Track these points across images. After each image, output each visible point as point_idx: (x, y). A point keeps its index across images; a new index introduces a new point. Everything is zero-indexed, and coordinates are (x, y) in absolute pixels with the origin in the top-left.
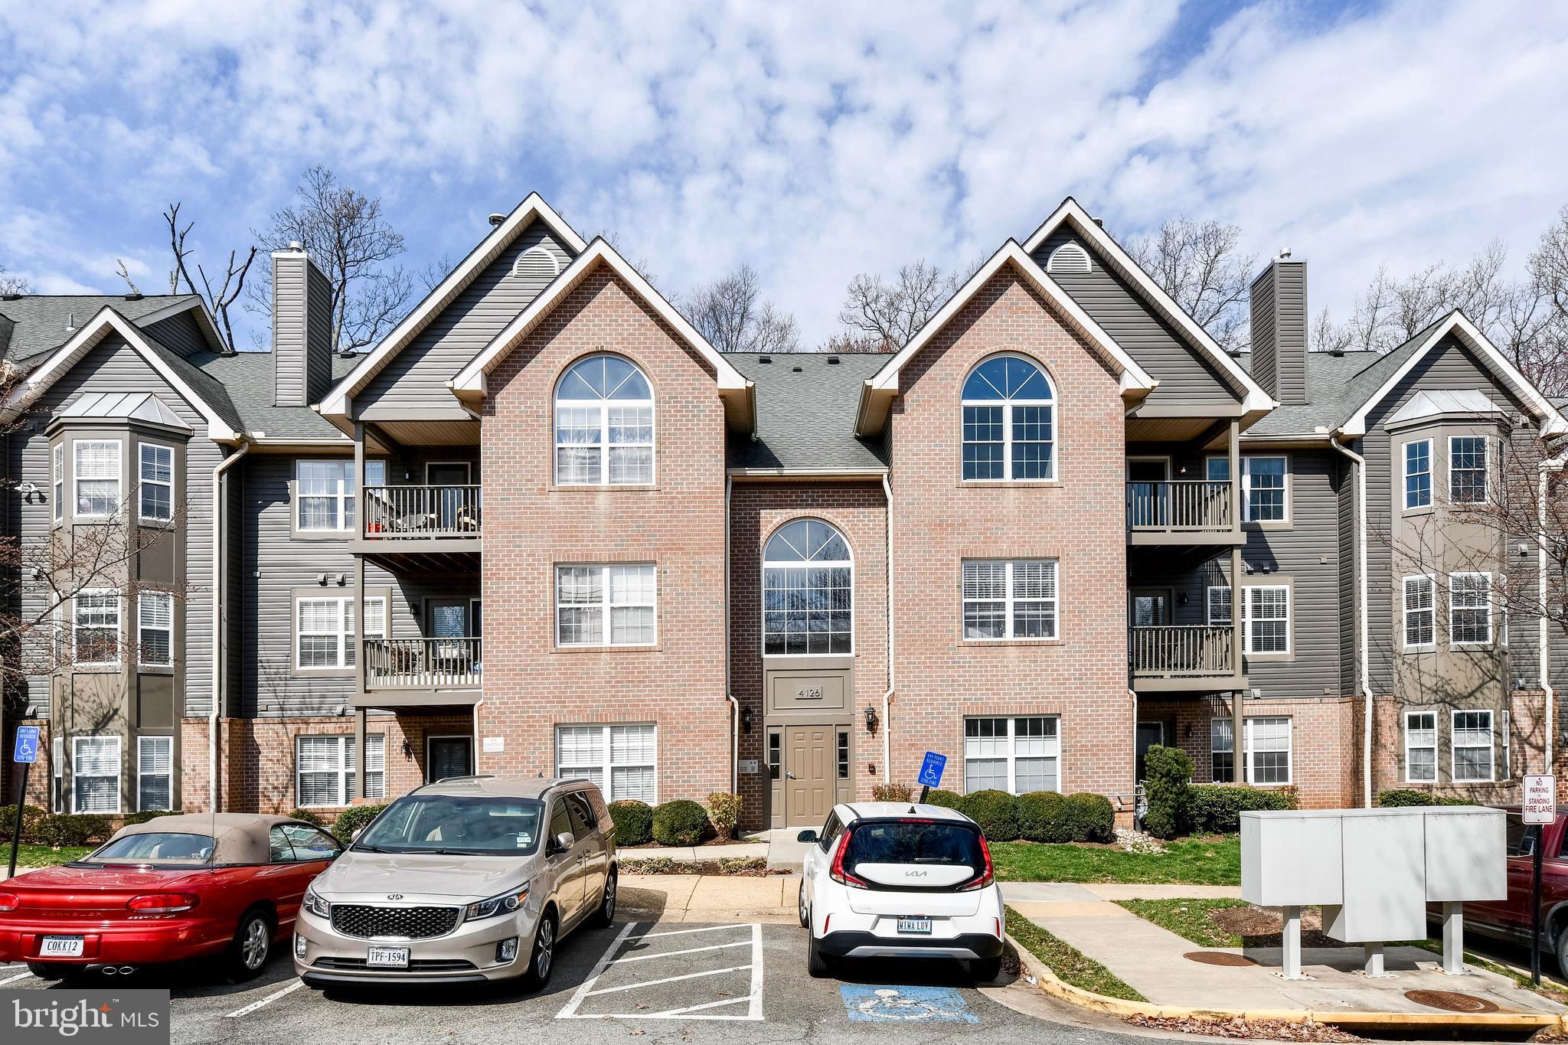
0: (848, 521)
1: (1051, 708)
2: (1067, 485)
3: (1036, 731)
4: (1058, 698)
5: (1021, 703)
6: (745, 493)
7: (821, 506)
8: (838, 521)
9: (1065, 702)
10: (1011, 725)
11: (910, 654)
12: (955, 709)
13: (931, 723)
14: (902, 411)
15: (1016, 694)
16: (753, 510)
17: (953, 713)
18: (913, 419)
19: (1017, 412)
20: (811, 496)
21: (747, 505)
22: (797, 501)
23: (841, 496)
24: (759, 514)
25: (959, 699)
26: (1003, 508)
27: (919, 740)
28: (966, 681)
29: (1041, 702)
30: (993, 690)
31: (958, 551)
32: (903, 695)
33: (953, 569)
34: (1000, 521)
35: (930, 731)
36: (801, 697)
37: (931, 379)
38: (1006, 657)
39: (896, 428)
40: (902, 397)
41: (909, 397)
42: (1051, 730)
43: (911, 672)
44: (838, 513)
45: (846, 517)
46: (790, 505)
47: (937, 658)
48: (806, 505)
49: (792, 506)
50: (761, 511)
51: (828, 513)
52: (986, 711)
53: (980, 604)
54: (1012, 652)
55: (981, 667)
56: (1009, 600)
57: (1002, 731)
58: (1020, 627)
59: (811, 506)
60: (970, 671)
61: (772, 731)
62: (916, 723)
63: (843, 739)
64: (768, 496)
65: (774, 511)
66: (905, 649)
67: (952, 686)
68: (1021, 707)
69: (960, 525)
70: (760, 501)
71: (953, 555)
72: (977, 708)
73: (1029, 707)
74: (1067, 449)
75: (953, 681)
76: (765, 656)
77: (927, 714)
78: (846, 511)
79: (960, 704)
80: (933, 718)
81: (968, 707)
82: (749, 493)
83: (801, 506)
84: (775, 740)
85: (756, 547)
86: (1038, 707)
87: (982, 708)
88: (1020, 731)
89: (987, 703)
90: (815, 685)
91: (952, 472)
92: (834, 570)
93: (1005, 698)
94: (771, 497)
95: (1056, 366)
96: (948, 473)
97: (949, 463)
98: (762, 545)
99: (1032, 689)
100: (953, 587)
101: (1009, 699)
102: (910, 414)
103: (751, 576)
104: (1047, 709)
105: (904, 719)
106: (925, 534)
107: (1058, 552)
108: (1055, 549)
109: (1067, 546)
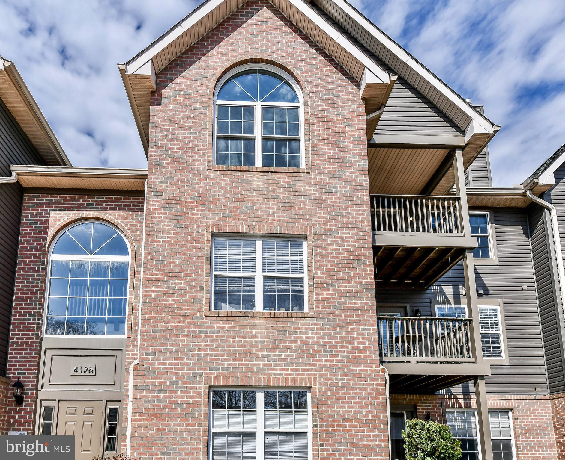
0: (128, 222)
1: (301, 380)
2: (314, 172)
3: (285, 406)
4: (308, 370)
5: (269, 374)
6: (39, 197)
7: (105, 209)
8: (119, 222)
9: (315, 375)
10: (260, 397)
11: (156, 322)
12: (200, 378)
13: (175, 393)
14: (159, 104)
15: (265, 365)
16: (44, 210)
17: (199, 383)
18: (169, 111)
19: (266, 110)
20: (96, 201)
21: (39, 207)
22: (84, 204)
23: (122, 202)
24: (49, 214)
25: (205, 369)
26: (253, 189)
27: (162, 410)
28: (213, 350)
29: (291, 375)
30: (240, 360)
31: (208, 226)
32: (147, 363)
33: (203, 242)
34: (249, 201)
35: (174, 402)
36: (75, 373)
37: (187, 79)
38: (254, 328)
39: (153, 116)
40: (160, 92)
41: (166, 93)
42: (301, 405)
43: (156, 340)
44: (119, 216)
45: (126, 219)
46: (77, 208)
47: (184, 327)
48: (92, 208)
49: (79, 208)
50: (51, 212)
51: (110, 215)
52: (233, 381)
53: (230, 277)
54: (260, 324)
55: (229, 337)
56: (259, 275)
57: (251, 405)
58: (268, 301)
59: (96, 209)
60: (217, 341)
61: (45, 404)
62: (159, 392)
63: (113, 414)
64: (58, 199)
65: (62, 212)
66: (151, 317)
67: (198, 355)
68: (269, 379)
69: (211, 203)
70: (51, 204)
71: (203, 230)
72: (224, 378)
73: (278, 378)
74: (313, 140)
75: (199, 350)
76: (45, 336)
77: (171, 383)
78: (125, 214)
79: (206, 374)
80: (177, 388)
81: (215, 377)
82: (42, 197)
83: (86, 209)
84: (48, 413)
85: (44, 241)
86: (287, 379)
87: (228, 378)
88: (269, 404)
89: (234, 374)
90: (89, 363)
91: (205, 157)
92: (113, 263)
93: (253, 370)
94: (60, 200)
95: (302, 73)
96: (200, 157)
97: (201, 149)
98: (49, 238)
99: (281, 360)
100: (203, 259)
101: (258, 370)
102: (167, 107)
103: (37, 265)
104: (296, 381)
105: (147, 387)
106: (177, 209)
107: (306, 228)
108: (302, 229)
109: (315, 225)
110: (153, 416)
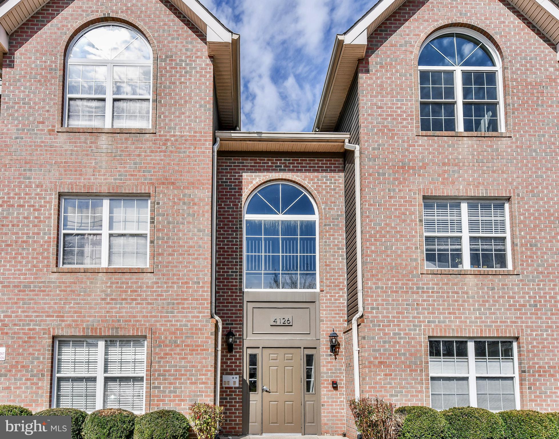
0: (314, 183)
1: (510, 332)
2: (515, 136)
3: (494, 353)
4: (515, 322)
5: (480, 326)
6: (231, 159)
7: (292, 171)
8: (305, 183)
9: (522, 326)
10: (471, 347)
11: (378, 280)
12: (420, 330)
13: (399, 343)
14: (367, 71)
15: (476, 318)
16: (237, 173)
17: (419, 334)
18: (377, 78)
19: (466, 76)
20: (284, 163)
21: (232, 169)
22: (272, 166)
23: (308, 164)
24: (242, 176)
25: (424, 322)
26: (459, 154)
27: (388, 358)
28: (430, 305)
29: (500, 326)
30: (454, 313)
31: (419, 190)
32: (372, 317)
33: (415, 205)
34: (456, 165)
35: (398, 350)
36: (275, 324)
37: (392, 46)
38: (465, 284)
39: (362, 85)
40: (367, 59)
41: (373, 59)
42: (508, 353)
43: (379, 296)
44: (306, 177)
45: (312, 180)
46: (267, 170)
47: (403, 284)
48: (280, 170)
49: (268, 170)
50: (243, 174)
51: (297, 176)
52: (449, 333)
53: (439, 238)
54: (471, 280)
55: (443, 293)
56: (466, 235)
57: (462, 353)
58: (475, 260)
59: (284, 170)
60: (433, 297)
61: (250, 351)
62: (385, 342)
63: (309, 360)
64: (249, 162)
65: (254, 174)
66: (373, 276)
67: (417, 309)
68: (481, 330)
69: (421, 168)
70: (242, 166)
71: (415, 194)
72: (441, 330)
73: (489, 330)
74: (513, 105)
75: (417, 304)
76: (245, 290)
77: (394, 334)
78: (312, 175)
79: (425, 326)
80: (400, 338)
81: (433, 329)
82: (234, 160)
83: (275, 170)
84: (253, 360)
85: (239, 202)
86: (497, 330)
87: (445, 330)
88: (480, 352)
89: (450, 326)
91: (412, 123)
92: (302, 222)
93: (466, 322)
94: (251, 163)
95: (501, 36)
96: (408, 123)
97: (409, 115)
98: (244, 200)
99: (490, 314)
100: (416, 221)
101: (470, 322)
102: (374, 74)
103: (235, 225)
104: (506, 332)
105: (373, 338)
106: (390, 175)
107: (510, 191)
108: (506, 191)
109: (517, 188)
110: (381, 363)
